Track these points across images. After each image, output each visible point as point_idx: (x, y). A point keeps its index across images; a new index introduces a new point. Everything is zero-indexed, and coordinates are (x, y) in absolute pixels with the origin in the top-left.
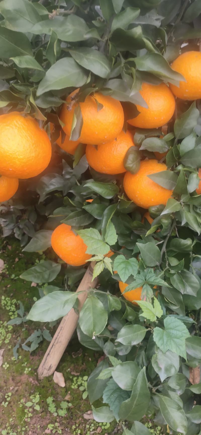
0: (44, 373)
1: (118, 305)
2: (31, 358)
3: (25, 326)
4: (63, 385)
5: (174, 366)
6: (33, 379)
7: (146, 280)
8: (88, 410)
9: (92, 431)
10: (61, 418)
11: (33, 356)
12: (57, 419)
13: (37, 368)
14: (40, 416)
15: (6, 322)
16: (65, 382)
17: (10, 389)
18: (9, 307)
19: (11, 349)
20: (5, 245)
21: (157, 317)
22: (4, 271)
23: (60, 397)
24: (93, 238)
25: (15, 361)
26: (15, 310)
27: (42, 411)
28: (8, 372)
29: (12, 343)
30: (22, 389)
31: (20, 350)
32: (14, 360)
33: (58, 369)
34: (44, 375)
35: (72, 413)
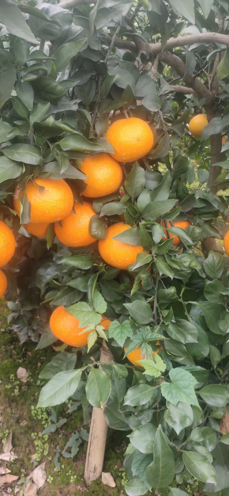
0: (91, 477)
1: (125, 372)
2: (75, 464)
3: (61, 432)
4: (113, 485)
5: (189, 416)
6: (81, 487)
7: (143, 339)
11: (76, 461)
13: (83, 474)
15: (40, 433)
16: (115, 481)
19: (52, 461)
20: (25, 352)
21: (161, 372)
22: (28, 379)
24: (83, 311)
25: (59, 472)
26: (47, 417)
28: (54, 486)
29: (52, 453)
31: (62, 459)
32: (58, 470)
33: (104, 470)
34: (91, 480)
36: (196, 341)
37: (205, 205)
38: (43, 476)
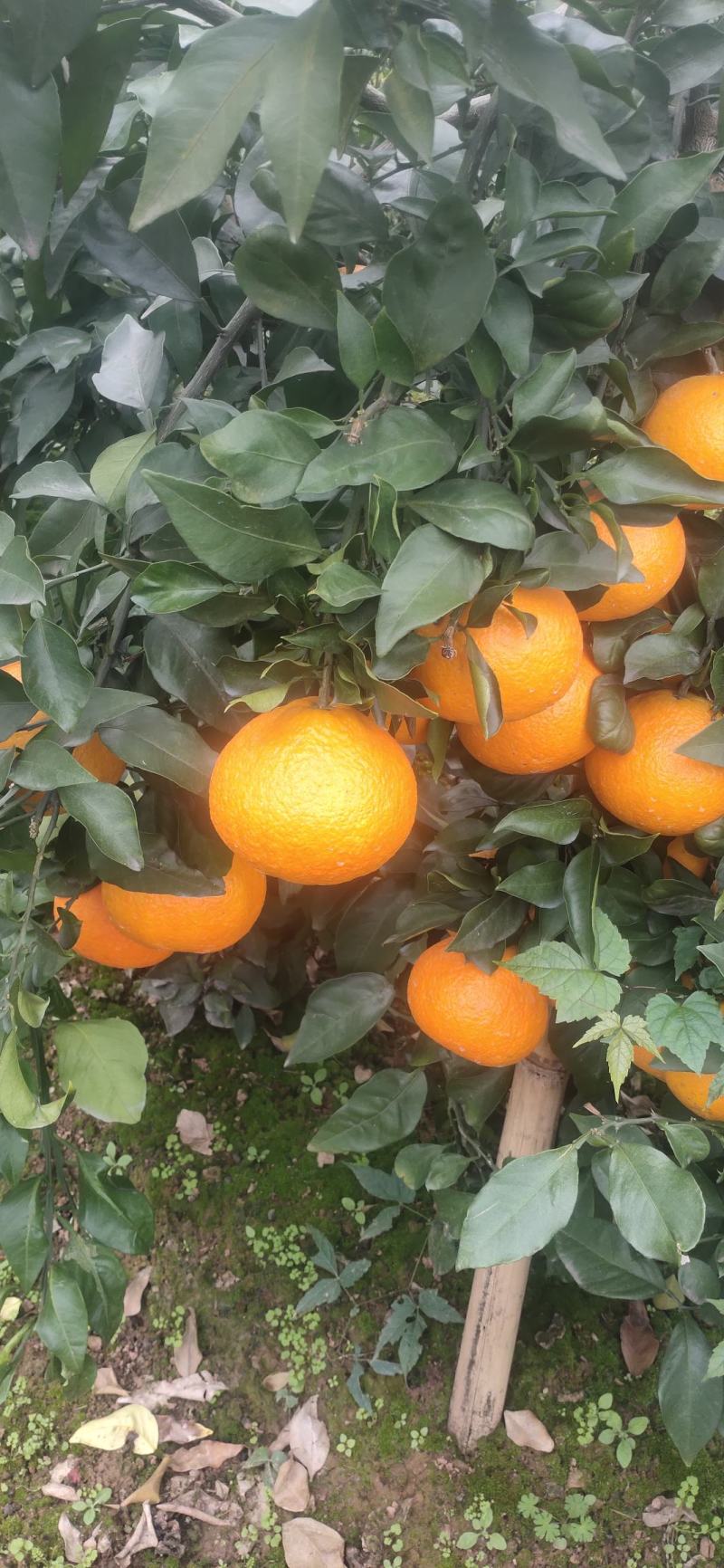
0: (475, 1428)
2: (415, 1393)
3: (351, 1299)
4: (546, 1445)
6: (449, 1459)
8: (648, 1497)
9: (688, 1559)
10: (579, 1549)
11: (418, 1385)
12: (568, 1556)
13: (446, 1421)
15: (290, 1307)
16: (550, 1432)
17: (387, 1513)
18: (281, 1254)
19: (340, 1389)
20: (186, 1061)
22: (218, 1147)
23: (552, 1487)
25: (370, 1419)
26: (304, 1260)
27: (513, 1547)
28: (359, 1464)
29: (337, 1366)
30: (428, 1501)
31: (370, 1381)
32: (366, 1417)
33: (512, 1402)
34: (475, 1435)
35: (606, 1523)
38: (320, 1435)
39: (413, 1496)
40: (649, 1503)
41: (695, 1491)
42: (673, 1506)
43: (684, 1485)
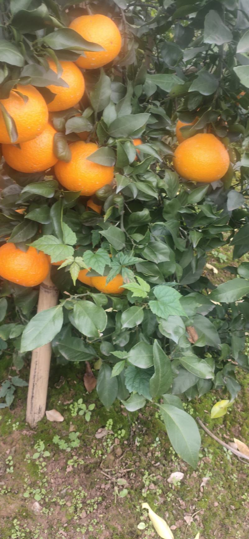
0: (35, 419)
2: (13, 412)
4: (61, 419)
5: (180, 327)
6: (27, 431)
7: (120, 264)
8: (97, 429)
9: (111, 446)
10: (75, 450)
11: (14, 409)
12: (72, 453)
13: (25, 419)
14: (54, 461)
16: (62, 415)
17: (6, 453)
21: (147, 292)
23: (64, 432)
27: (52, 454)
30: (21, 446)
33: (48, 408)
34: (37, 421)
35: (83, 440)
36: (167, 259)
37: (157, 121)
39: (15, 446)
40: (97, 431)
41: (112, 423)
42: (105, 430)
43: (108, 422)
